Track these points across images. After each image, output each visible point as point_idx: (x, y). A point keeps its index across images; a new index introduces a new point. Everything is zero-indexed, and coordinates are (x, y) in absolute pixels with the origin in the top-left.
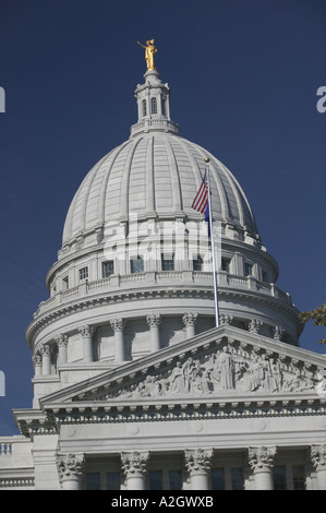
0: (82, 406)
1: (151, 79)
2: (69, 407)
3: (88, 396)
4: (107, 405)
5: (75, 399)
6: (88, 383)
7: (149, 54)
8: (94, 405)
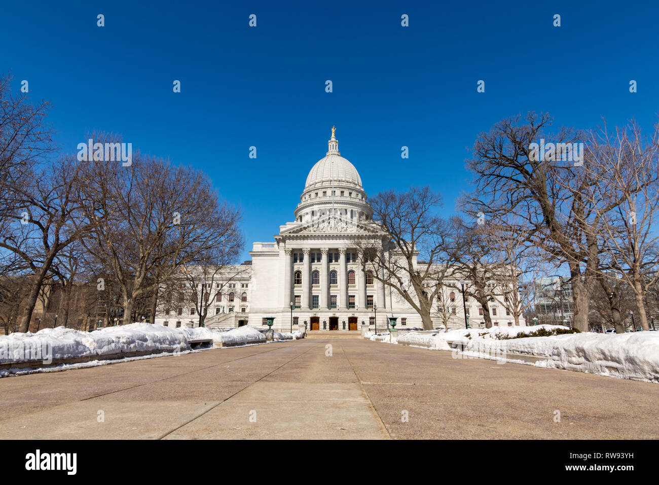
0: (292, 235)
1: (333, 139)
2: (288, 235)
3: (294, 232)
4: (299, 235)
5: (290, 233)
6: (294, 228)
7: (333, 130)
8: (295, 235)
